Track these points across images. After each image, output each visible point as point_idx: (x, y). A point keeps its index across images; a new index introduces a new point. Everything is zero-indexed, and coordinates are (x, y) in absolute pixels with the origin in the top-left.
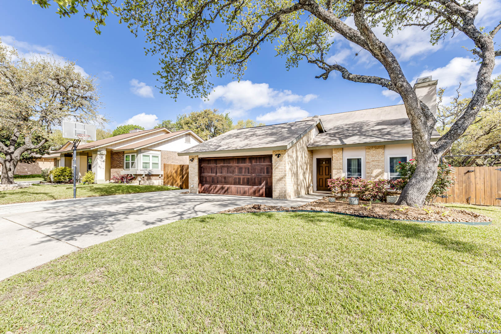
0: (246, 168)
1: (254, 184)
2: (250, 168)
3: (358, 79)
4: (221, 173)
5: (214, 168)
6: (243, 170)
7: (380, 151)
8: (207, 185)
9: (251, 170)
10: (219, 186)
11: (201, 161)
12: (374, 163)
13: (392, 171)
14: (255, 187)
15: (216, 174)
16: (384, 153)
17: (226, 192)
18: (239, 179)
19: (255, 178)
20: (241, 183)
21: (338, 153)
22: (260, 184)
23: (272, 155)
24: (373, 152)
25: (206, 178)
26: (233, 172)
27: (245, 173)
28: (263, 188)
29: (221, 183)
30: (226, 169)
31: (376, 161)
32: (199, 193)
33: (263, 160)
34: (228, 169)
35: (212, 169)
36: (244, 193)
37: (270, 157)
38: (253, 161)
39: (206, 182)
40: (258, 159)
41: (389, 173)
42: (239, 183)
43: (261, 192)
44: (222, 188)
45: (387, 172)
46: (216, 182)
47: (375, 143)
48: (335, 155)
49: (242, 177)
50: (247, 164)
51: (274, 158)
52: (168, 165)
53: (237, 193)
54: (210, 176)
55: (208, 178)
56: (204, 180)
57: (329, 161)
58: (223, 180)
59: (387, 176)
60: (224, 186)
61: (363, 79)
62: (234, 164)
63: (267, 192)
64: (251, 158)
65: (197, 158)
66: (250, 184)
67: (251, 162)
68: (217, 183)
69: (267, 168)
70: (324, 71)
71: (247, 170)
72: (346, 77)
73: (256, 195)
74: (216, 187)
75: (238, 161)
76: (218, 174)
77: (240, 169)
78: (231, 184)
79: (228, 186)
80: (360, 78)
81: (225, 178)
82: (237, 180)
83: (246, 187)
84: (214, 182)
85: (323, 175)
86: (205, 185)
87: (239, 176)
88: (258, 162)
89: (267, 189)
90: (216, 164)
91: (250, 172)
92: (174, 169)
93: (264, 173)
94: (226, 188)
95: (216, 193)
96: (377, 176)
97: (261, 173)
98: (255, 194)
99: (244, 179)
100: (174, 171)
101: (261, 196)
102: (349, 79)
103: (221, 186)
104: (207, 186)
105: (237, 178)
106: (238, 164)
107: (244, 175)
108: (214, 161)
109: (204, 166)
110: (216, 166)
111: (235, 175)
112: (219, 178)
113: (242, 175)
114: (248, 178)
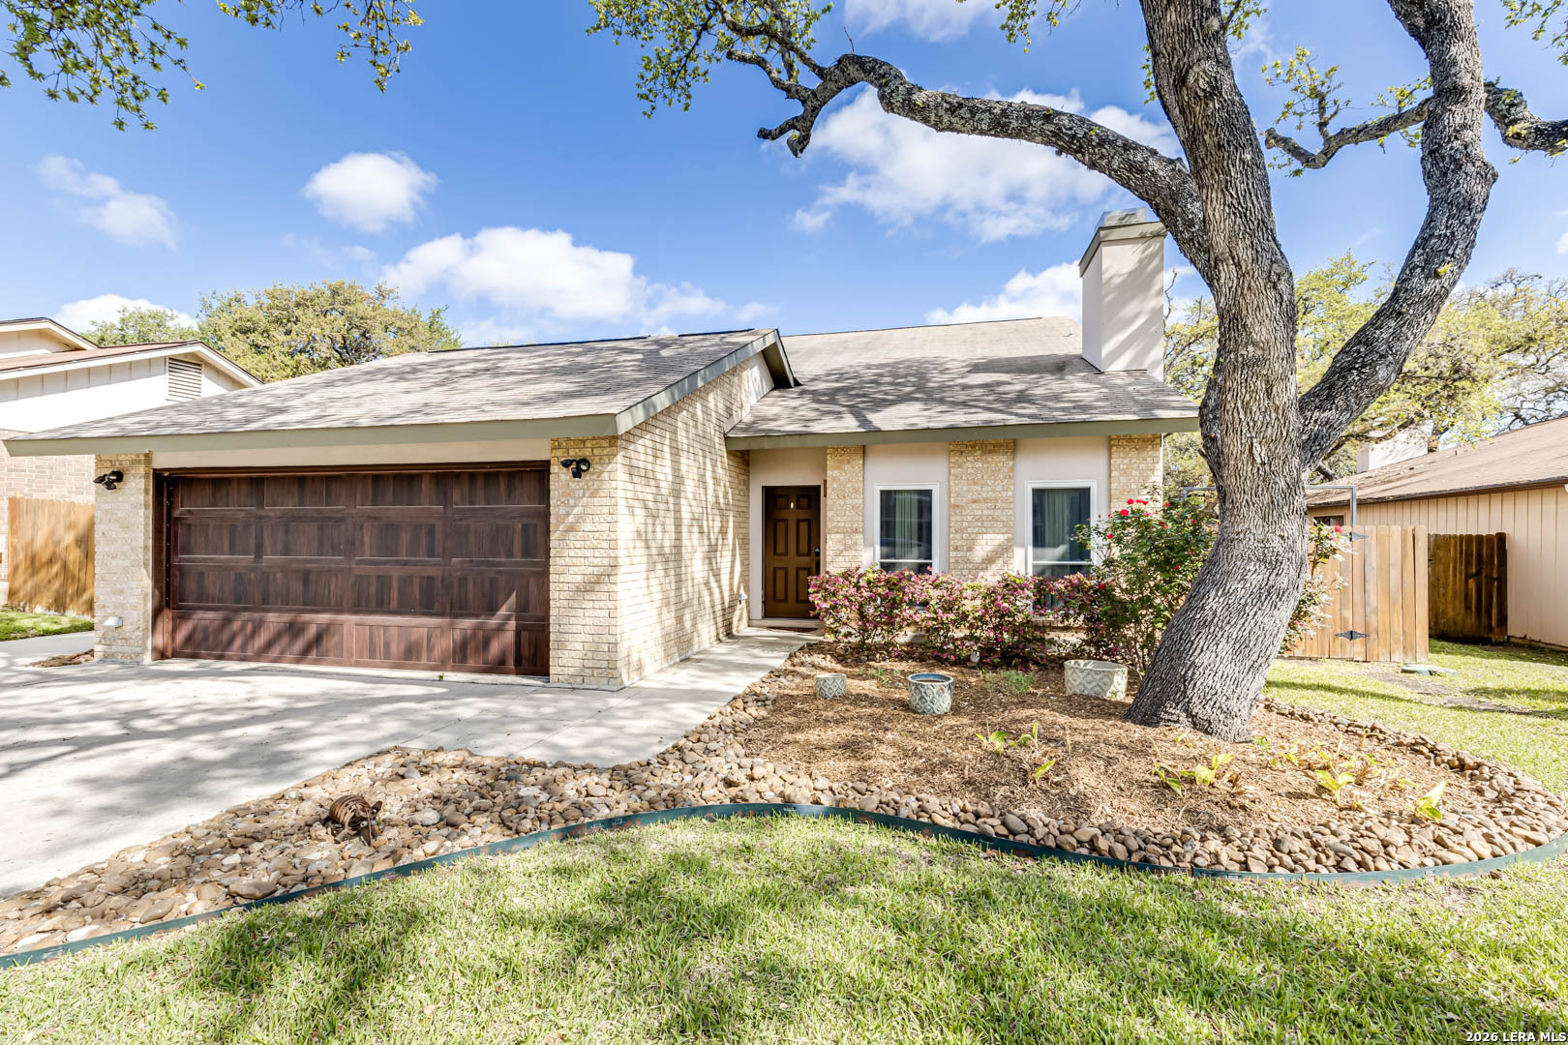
0: (417, 527)
1: (456, 609)
2: (439, 527)
3: (953, 110)
4: (286, 551)
5: (247, 526)
6: (405, 538)
7: (1000, 461)
8: (211, 615)
9: (446, 536)
10: (274, 620)
11: (168, 486)
12: (978, 510)
13: (1039, 540)
14: (467, 623)
15: (259, 552)
16: (1012, 470)
17: (316, 648)
18: (384, 582)
19: (463, 580)
20: (394, 604)
21: (847, 467)
22: (492, 610)
23: (548, 462)
24: (974, 465)
25: (201, 575)
26: (352, 547)
27: (413, 550)
28: (504, 627)
29: (285, 602)
30: (311, 530)
31: (985, 500)
32: (162, 655)
33: (503, 486)
34: (321, 528)
35: (233, 528)
36: (410, 655)
37: (538, 473)
38: (456, 495)
39: (205, 601)
40: (480, 482)
41: (1030, 549)
42: (381, 607)
43: (495, 648)
44: (294, 630)
45: (1023, 546)
46: (258, 598)
47: (988, 427)
48: (836, 473)
49: (396, 573)
50: (426, 507)
51: (559, 477)
52: (36, 507)
53: (372, 655)
54: (223, 569)
56: (191, 586)
57: (811, 497)
58: (297, 587)
59: (1023, 562)
60: (307, 617)
61: (973, 111)
62: (356, 507)
63: (525, 651)
64: (446, 476)
65: (142, 469)
66: (437, 608)
67: (445, 501)
68: (265, 603)
69: (525, 528)
70: (797, 109)
71: (424, 539)
72: (897, 100)
73: (471, 663)
74: (258, 626)
75: (375, 490)
76: (269, 558)
77: (388, 531)
78: (340, 611)
79: (324, 618)
80: (961, 105)
81: (306, 577)
82: (373, 589)
83: (420, 625)
84: (247, 596)
85: (786, 554)
86: (200, 614)
87: (382, 570)
88: (480, 493)
89: (525, 635)
90: (261, 505)
91: (439, 550)
92: (70, 527)
93: (510, 554)
94: (312, 631)
95: (259, 656)
96: (989, 561)
97: (494, 553)
98: (464, 659)
99: (405, 581)
100: (69, 538)
101: (498, 667)
102: (911, 110)
103: (286, 618)
104: (208, 618)
105: (368, 577)
106: (374, 503)
107: (405, 563)
108: (245, 489)
109: (190, 512)
110: (260, 517)
111: (359, 563)
112: (271, 576)
113: (397, 563)
114: (431, 579)
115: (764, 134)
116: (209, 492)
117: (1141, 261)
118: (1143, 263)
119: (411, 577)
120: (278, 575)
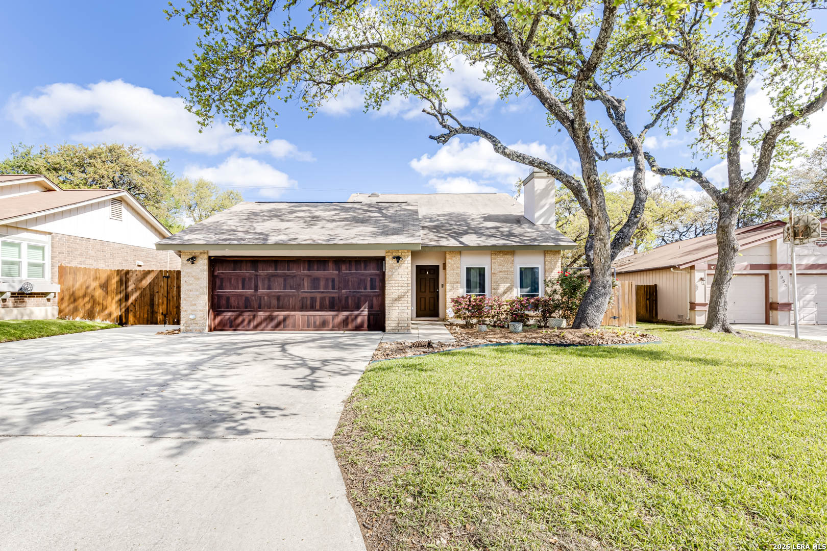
0: (327, 279)
1: (345, 308)
2: (336, 280)
3: (518, 157)
4: (269, 288)
5: (250, 279)
6: (322, 283)
7: (509, 257)
8: (230, 314)
9: (340, 282)
10: (261, 315)
11: (214, 262)
12: (501, 275)
13: (522, 286)
14: (346, 314)
15: (256, 288)
16: (513, 261)
17: (279, 326)
18: (313, 300)
19: (347, 298)
20: (318, 307)
21: (454, 259)
22: (358, 307)
23: (383, 259)
24: (500, 259)
25: (228, 299)
26: (298, 287)
27: (326, 287)
28: (362, 314)
29: (269, 307)
30: (281, 280)
31: (505, 271)
32: (210, 330)
33: (362, 265)
34: (285, 280)
35: (244, 280)
38: (344, 268)
39: (229, 308)
40: (353, 263)
41: (519, 289)
42: (312, 308)
43: (359, 320)
44: (271, 318)
45: (516, 288)
46: (256, 306)
47: (504, 246)
48: (450, 261)
49: (318, 296)
50: (332, 272)
51: (389, 263)
52: (75, 271)
53: (308, 326)
54: (240, 295)
55: (232, 300)
56: (224, 302)
57: (435, 270)
58: (274, 302)
59: (516, 293)
60: (278, 313)
61: (524, 158)
62: (302, 271)
63: (372, 322)
64: (339, 261)
65: (206, 256)
66: (336, 308)
67: (339, 270)
68: (260, 308)
69: (371, 279)
71: (330, 284)
72: (501, 150)
73: (350, 327)
74: (254, 317)
75: (309, 266)
76: (260, 291)
77: (315, 282)
78: (294, 310)
79: (286, 313)
80: (520, 156)
81: (278, 298)
82: (309, 302)
83: (328, 315)
84: (249, 306)
85: (425, 292)
86: (226, 313)
87: (312, 295)
88: (353, 268)
89: (372, 317)
90: (257, 270)
91: (336, 287)
92: (96, 279)
93: (365, 289)
94: (281, 318)
95: (255, 328)
96: (505, 293)
97: (359, 288)
98: (347, 325)
99: (323, 299)
100: (94, 284)
101: (358, 328)
102: (504, 154)
103: (267, 314)
104: (228, 315)
105: (307, 298)
106: (309, 270)
107: (323, 292)
108: (249, 265)
109: (222, 273)
110: (257, 275)
111: (302, 292)
112: (262, 298)
113: (319, 292)
114: (333, 298)
115: (431, 137)
116: (232, 265)
117: (547, 186)
118: (547, 187)
119: (325, 297)
120: (265, 298)
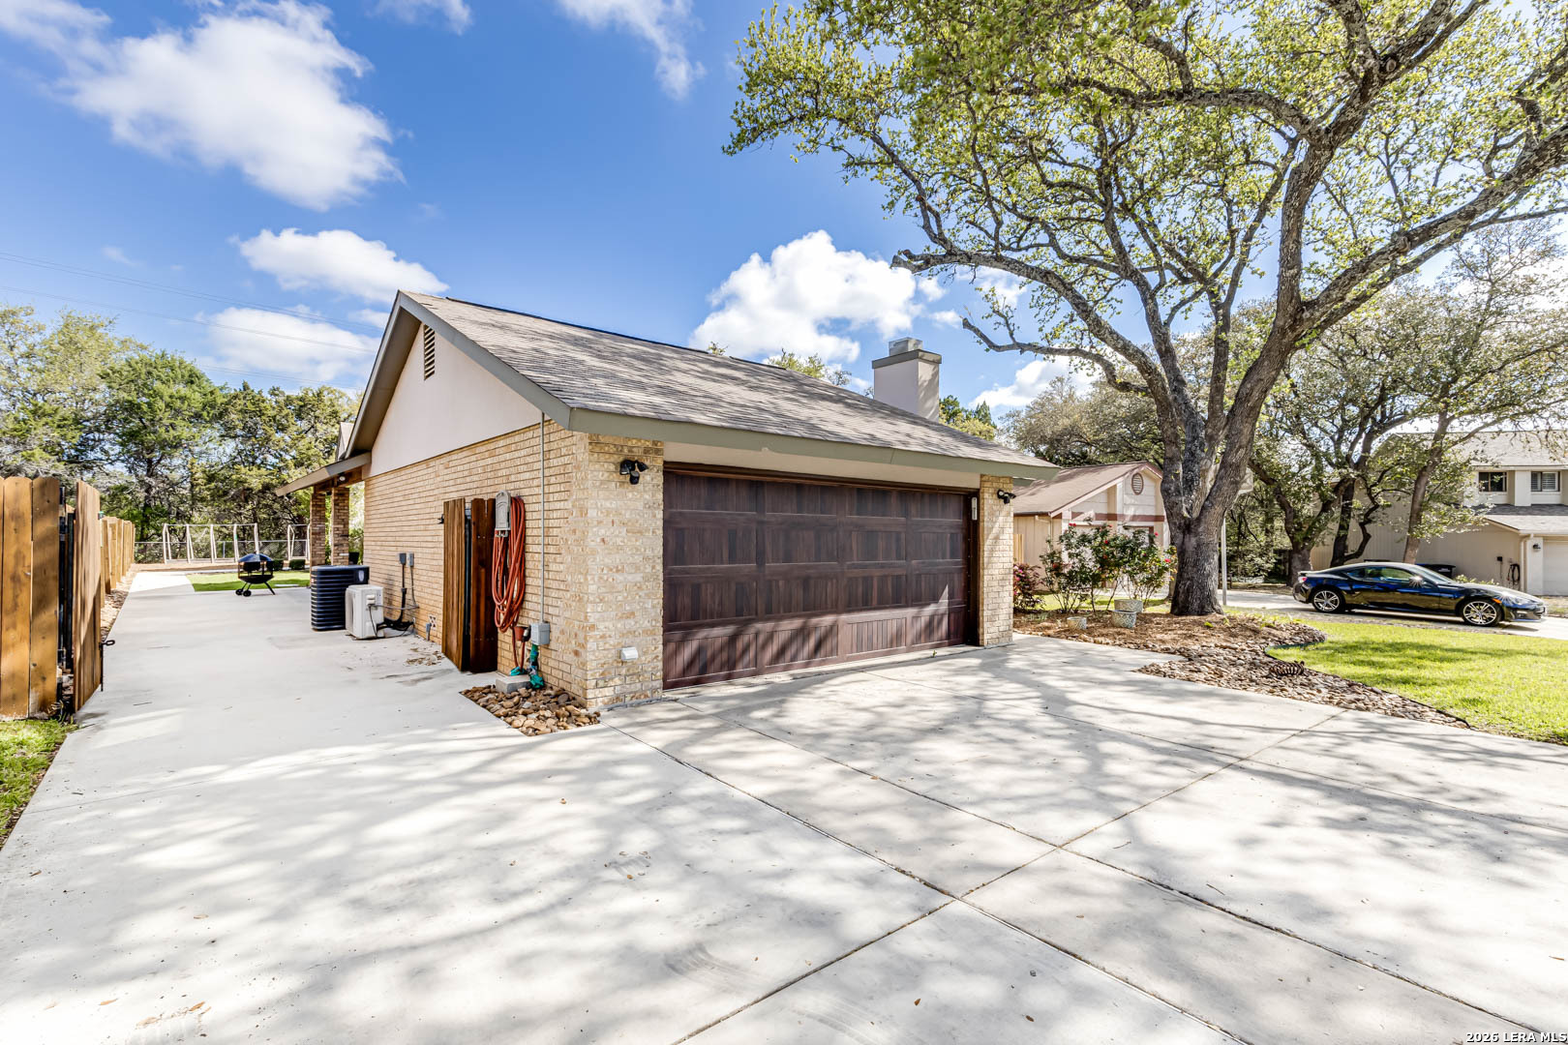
0: (887, 536)
1: (916, 600)
2: (902, 536)
4: (788, 559)
5: (747, 533)
6: (881, 545)
9: (908, 542)
15: (760, 559)
18: (868, 583)
19: (919, 578)
20: (875, 602)
22: (935, 599)
23: (976, 493)
25: (697, 588)
26: (842, 553)
27: (888, 554)
29: (787, 608)
30: (812, 537)
32: (664, 686)
33: (938, 505)
34: (817, 536)
35: (732, 535)
36: (895, 641)
38: (913, 509)
40: (926, 501)
42: (866, 605)
46: (761, 608)
49: (876, 574)
50: (896, 519)
53: (859, 647)
54: (725, 579)
55: (707, 591)
56: (688, 601)
58: (798, 594)
60: (814, 621)
62: (848, 516)
63: (953, 628)
64: (906, 495)
66: (904, 601)
67: (906, 514)
68: (771, 613)
69: (953, 536)
71: (893, 546)
75: (859, 502)
76: (770, 565)
77: (869, 539)
78: (835, 610)
79: (827, 620)
81: (806, 582)
82: (860, 589)
83: (896, 617)
84: (742, 612)
86: (703, 633)
87: (866, 572)
88: (925, 510)
89: (952, 616)
90: (760, 510)
91: (903, 553)
93: (943, 556)
97: (934, 555)
99: (883, 581)
105: (856, 578)
106: (858, 514)
107: (882, 566)
108: (744, 492)
109: (681, 513)
110: (761, 523)
111: (849, 567)
112: (774, 584)
113: (876, 566)
114: (899, 577)
116: (703, 491)
119: (886, 576)
120: (781, 583)
